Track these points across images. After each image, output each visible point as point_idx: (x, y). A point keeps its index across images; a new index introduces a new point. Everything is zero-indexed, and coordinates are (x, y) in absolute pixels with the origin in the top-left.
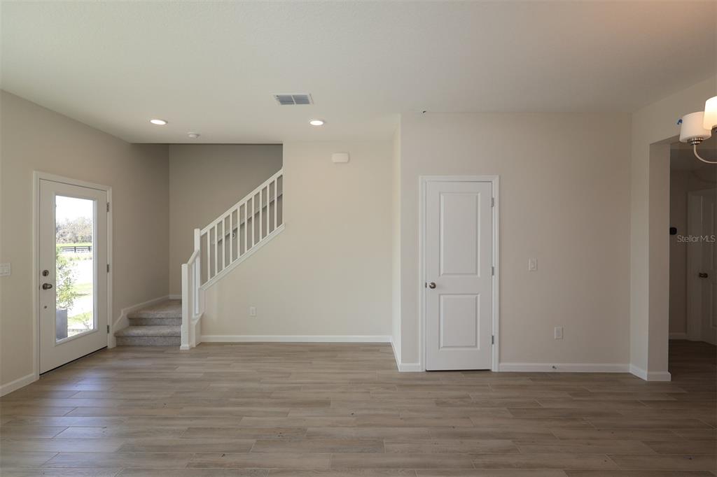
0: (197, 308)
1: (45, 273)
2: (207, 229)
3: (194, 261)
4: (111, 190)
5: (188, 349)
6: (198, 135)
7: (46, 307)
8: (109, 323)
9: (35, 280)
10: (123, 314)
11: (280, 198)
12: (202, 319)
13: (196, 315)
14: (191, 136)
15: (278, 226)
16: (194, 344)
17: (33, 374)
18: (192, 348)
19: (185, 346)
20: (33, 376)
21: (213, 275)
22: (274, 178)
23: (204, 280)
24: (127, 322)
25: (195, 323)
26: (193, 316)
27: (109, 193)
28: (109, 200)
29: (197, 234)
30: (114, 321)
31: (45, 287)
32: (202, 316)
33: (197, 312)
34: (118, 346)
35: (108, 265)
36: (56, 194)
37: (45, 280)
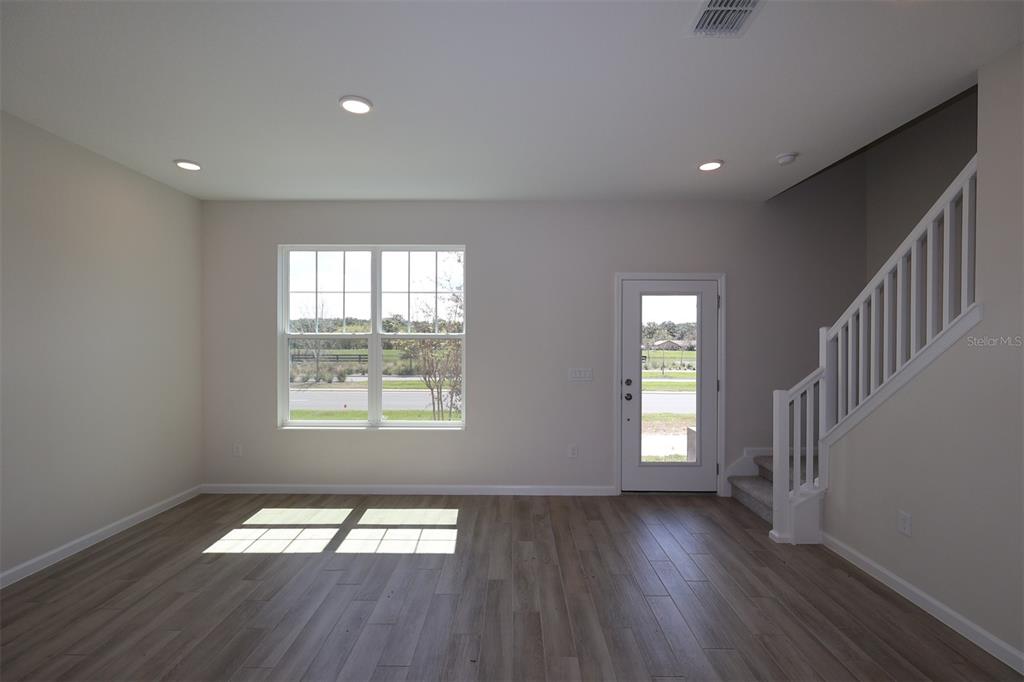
0: (818, 478)
1: (629, 382)
2: (837, 329)
3: (808, 386)
4: (723, 278)
7: (629, 420)
8: (720, 463)
9: (615, 389)
10: (751, 455)
12: (824, 501)
13: (814, 488)
16: (791, 538)
17: (613, 488)
20: (613, 490)
22: (962, 182)
24: (755, 469)
27: (722, 282)
28: (722, 291)
29: (825, 335)
31: (629, 397)
33: (816, 485)
34: (732, 498)
35: (718, 382)
36: (641, 294)
37: (627, 390)
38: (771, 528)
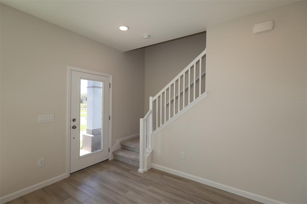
0: (150, 146)
1: (74, 120)
2: (156, 97)
3: (148, 116)
4: (111, 76)
5: (142, 172)
6: (149, 36)
7: (74, 138)
8: (110, 147)
9: (68, 124)
10: (118, 142)
11: (204, 76)
12: (153, 153)
13: (149, 150)
14: (145, 37)
15: (202, 94)
16: (146, 169)
17: (66, 174)
18: (145, 173)
19: (141, 170)
20: (66, 175)
21: (159, 126)
22: (199, 57)
23: (154, 128)
24: (120, 147)
25: (147, 155)
26: (147, 151)
27: (111, 78)
28: (111, 82)
29: (151, 99)
30: (112, 145)
31: (74, 127)
32: (153, 151)
33: (150, 148)
34: (114, 159)
35: (109, 116)
36: (81, 79)
37: (73, 124)
38: (139, 168)
